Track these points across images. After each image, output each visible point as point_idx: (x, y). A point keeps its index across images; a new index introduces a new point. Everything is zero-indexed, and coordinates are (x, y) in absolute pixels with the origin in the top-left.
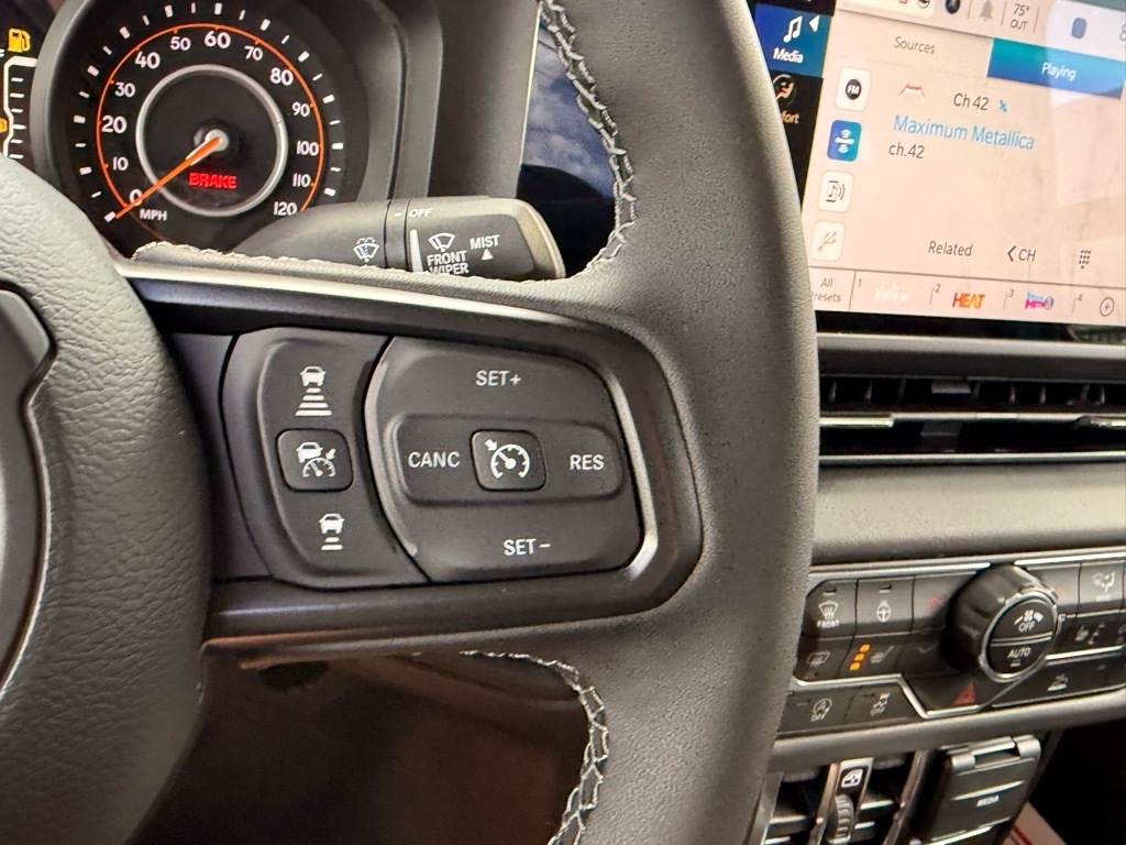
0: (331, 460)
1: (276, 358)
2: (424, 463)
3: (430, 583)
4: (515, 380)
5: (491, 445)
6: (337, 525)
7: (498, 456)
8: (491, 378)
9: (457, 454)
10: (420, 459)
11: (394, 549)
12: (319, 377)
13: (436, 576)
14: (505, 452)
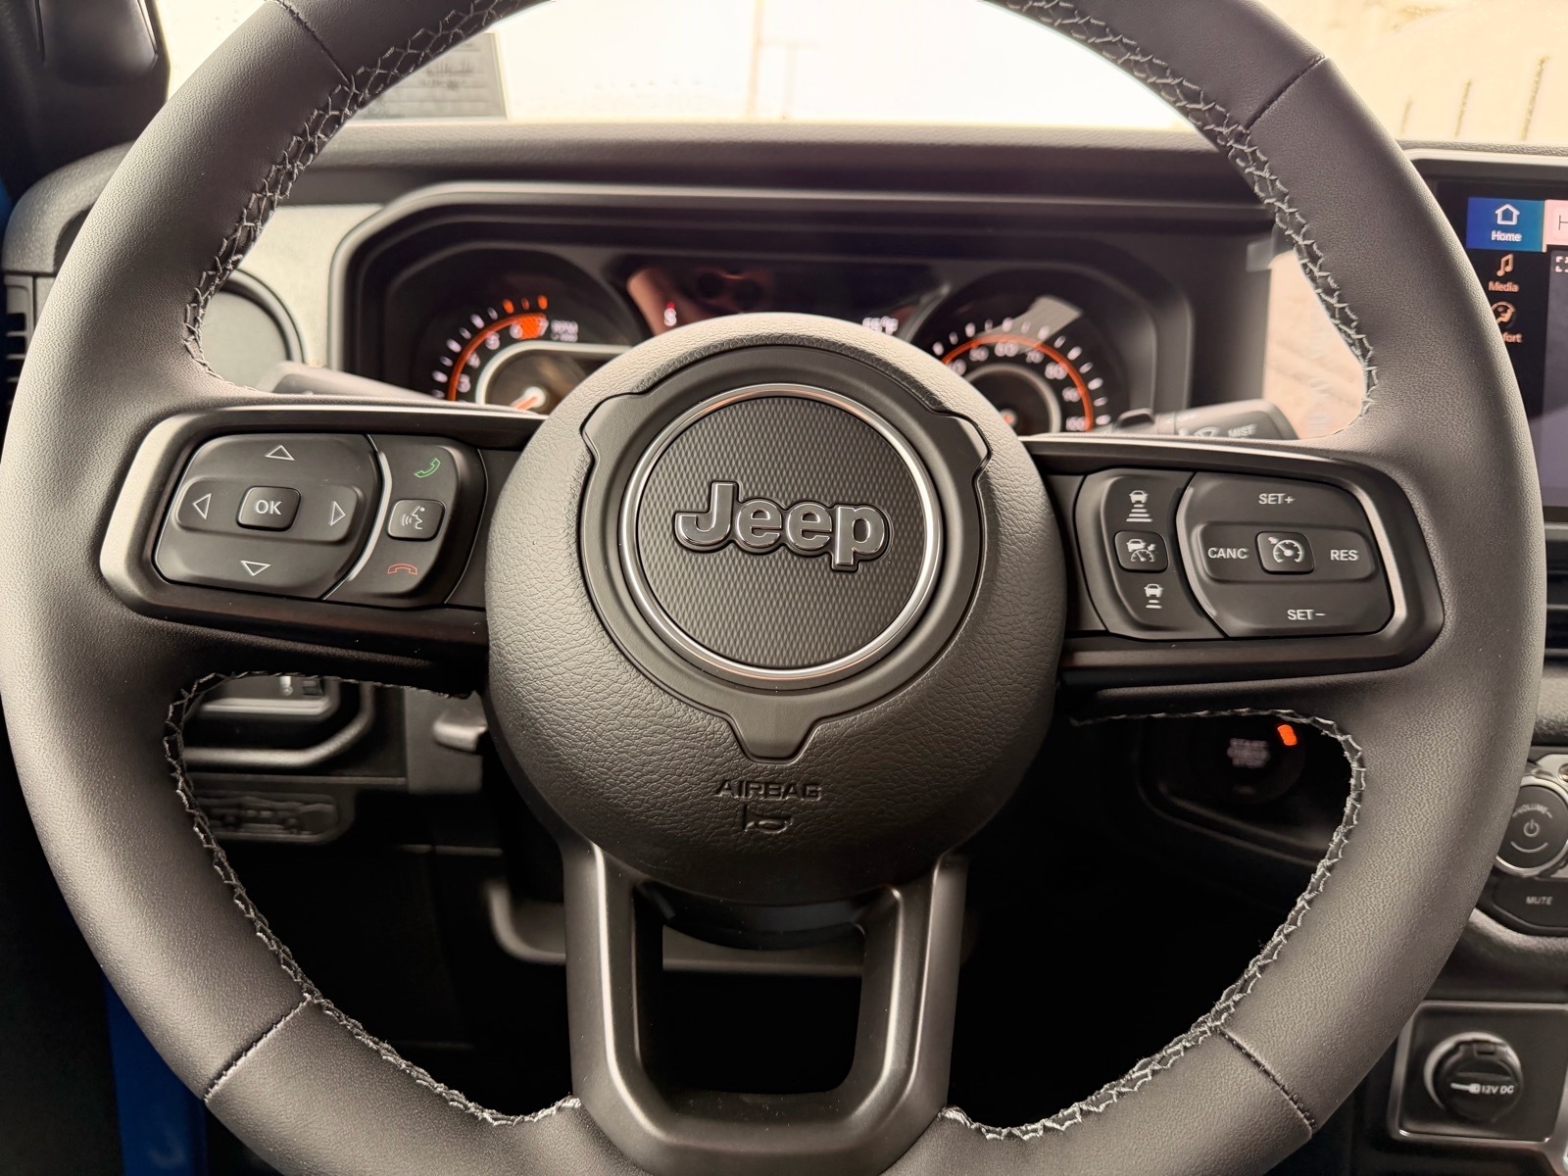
0: (1152, 551)
1: (1114, 487)
2: (1219, 555)
3: (1226, 638)
4: (1289, 500)
5: (1273, 540)
6: (1158, 592)
7: (1279, 550)
8: (1270, 499)
9: (1244, 550)
10: (1217, 553)
11: (1199, 614)
12: (1143, 498)
13: (1230, 635)
14: (1285, 545)
